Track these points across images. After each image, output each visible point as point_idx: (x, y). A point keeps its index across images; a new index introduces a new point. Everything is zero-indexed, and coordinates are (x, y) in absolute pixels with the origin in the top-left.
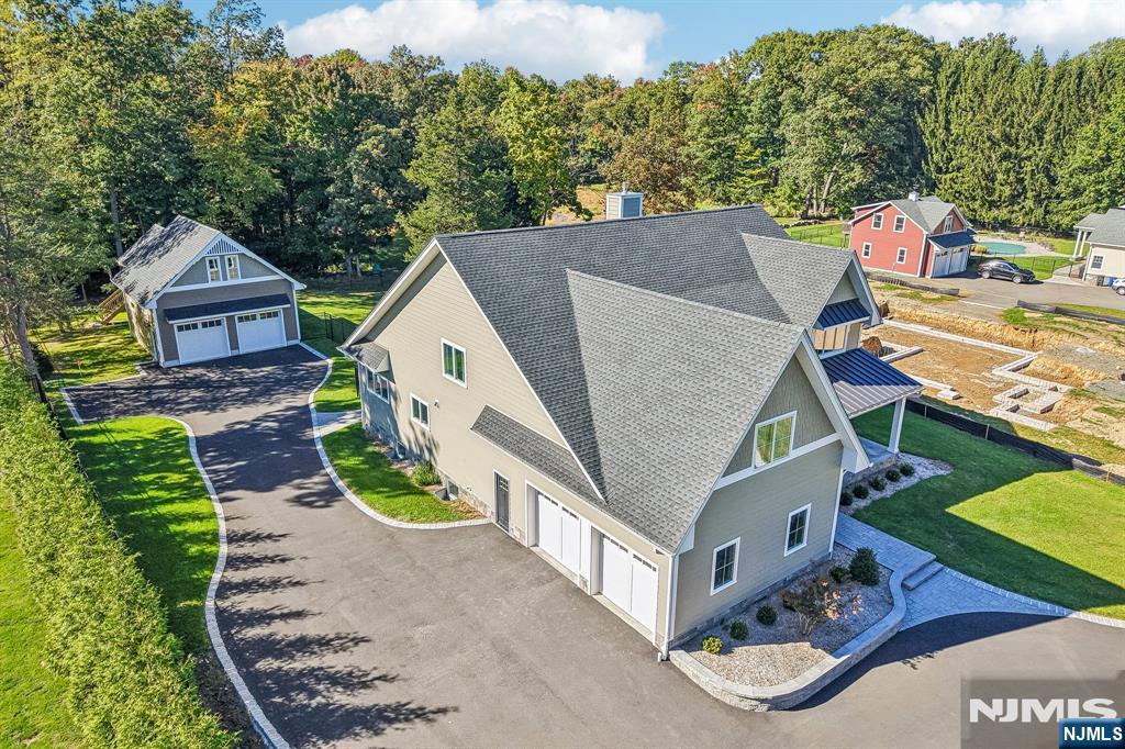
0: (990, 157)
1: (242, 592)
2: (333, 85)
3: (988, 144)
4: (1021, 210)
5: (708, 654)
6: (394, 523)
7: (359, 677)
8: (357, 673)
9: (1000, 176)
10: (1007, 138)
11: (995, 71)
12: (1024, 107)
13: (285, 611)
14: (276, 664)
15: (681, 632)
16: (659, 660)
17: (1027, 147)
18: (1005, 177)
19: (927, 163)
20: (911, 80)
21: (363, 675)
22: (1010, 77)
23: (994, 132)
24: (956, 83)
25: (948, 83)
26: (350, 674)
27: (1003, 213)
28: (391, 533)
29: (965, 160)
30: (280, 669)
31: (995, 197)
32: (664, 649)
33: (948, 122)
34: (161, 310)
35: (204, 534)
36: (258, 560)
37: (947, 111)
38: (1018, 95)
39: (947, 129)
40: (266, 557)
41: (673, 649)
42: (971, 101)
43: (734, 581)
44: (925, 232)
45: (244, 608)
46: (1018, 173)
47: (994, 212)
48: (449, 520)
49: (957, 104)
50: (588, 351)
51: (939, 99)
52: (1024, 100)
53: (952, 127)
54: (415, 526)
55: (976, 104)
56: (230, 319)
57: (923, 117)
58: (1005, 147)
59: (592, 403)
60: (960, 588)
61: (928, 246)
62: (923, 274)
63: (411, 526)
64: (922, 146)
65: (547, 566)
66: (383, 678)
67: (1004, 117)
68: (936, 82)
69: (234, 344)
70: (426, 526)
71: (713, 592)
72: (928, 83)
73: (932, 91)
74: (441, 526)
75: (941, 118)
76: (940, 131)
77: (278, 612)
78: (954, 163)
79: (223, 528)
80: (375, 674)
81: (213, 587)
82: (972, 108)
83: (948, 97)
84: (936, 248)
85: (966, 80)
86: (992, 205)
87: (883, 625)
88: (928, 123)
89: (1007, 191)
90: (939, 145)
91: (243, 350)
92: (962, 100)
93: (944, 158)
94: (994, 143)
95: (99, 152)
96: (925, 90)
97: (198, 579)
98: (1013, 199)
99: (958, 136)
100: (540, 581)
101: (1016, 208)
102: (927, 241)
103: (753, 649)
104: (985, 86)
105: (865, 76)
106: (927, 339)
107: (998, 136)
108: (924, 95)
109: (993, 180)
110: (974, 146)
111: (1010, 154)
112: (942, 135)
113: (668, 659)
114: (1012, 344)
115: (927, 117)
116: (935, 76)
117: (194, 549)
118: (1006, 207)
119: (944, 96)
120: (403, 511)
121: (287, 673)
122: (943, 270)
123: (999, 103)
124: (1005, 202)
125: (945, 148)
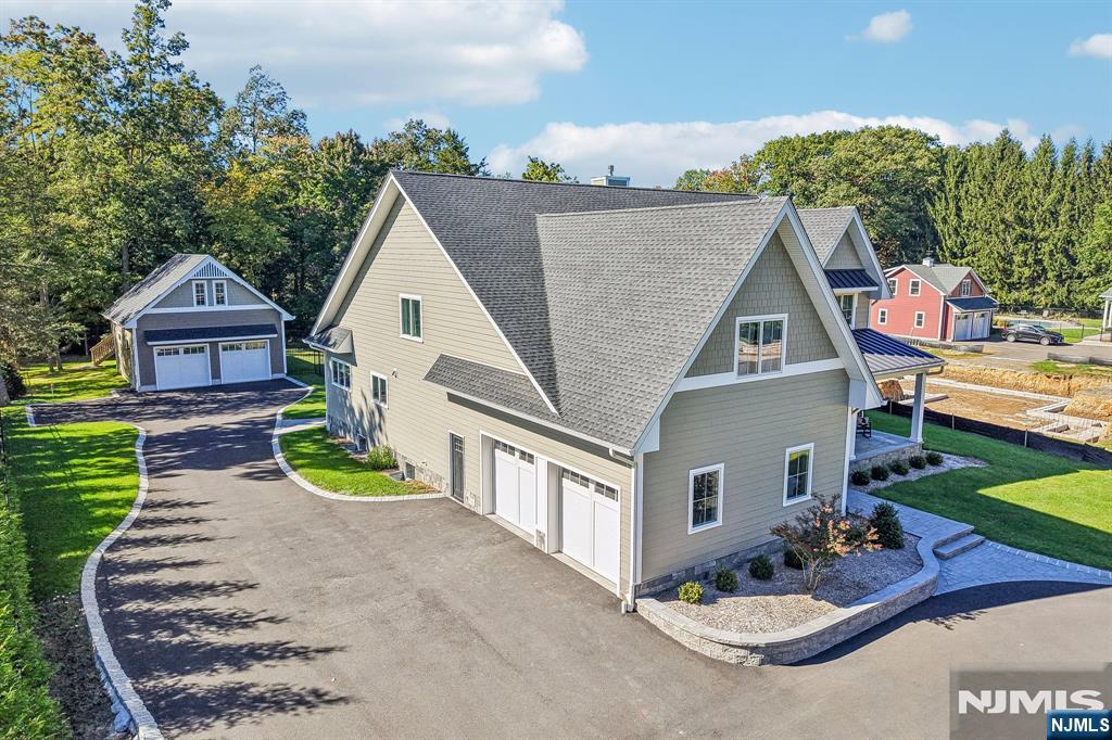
0: (1005, 240)
1: (138, 546)
2: (344, 151)
3: (1002, 227)
4: (1043, 291)
5: (685, 604)
6: (335, 496)
7: (240, 618)
8: (240, 614)
9: (1017, 259)
10: (1020, 220)
11: (1002, 159)
12: (1036, 190)
13: (178, 561)
14: (146, 606)
15: (650, 577)
16: (623, 611)
17: (1043, 230)
18: (1023, 259)
19: (941, 249)
20: (918, 171)
21: (247, 617)
22: (1018, 164)
23: (1007, 216)
24: (965, 171)
25: (955, 172)
26: (231, 616)
27: (1024, 295)
28: (329, 505)
29: (979, 245)
30: (150, 610)
31: (1014, 279)
32: (629, 597)
33: (959, 209)
34: (141, 333)
35: (117, 500)
36: (169, 522)
37: (957, 199)
38: (1028, 178)
39: (958, 215)
40: (179, 519)
41: (640, 597)
42: (980, 188)
43: (719, 522)
44: (942, 294)
45: (132, 560)
46: (1036, 254)
47: (1015, 295)
48: (398, 494)
49: (966, 192)
50: (551, 279)
51: (948, 187)
52: (1035, 184)
53: (964, 214)
54: (358, 498)
55: (986, 190)
56: (214, 345)
57: (933, 205)
58: (1019, 230)
59: (552, 326)
60: (1006, 559)
61: (946, 308)
62: (944, 337)
63: (353, 498)
64: (935, 234)
65: (501, 529)
66: (271, 620)
67: (1016, 200)
68: (944, 173)
69: (216, 373)
70: (371, 499)
71: (691, 530)
72: (934, 173)
73: (940, 181)
74: (387, 499)
75: (951, 205)
76: (952, 217)
77: (169, 562)
78: (968, 248)
79: (142, 497)
80: (263, 616)
81: (107, 542)
82: (981, 195)
83: (957, 187)
84: (955, 310)
85: (973, 169)
86: (1012, 287)
87: (911, 582)
88: (938, 210)
89: (1027, 272)
90: (951, 232)
91: (225, 380)
92: (971, 187)
93: (958, 243)
94: (1007, 226)
95: (114, 207)
96: (933, 179)
97: (93, 536)
98: (1033, 281)
99: (970, 222)
100: (490, 542)
101: (1037, 289)
102: (945, 303)
103: (743, 600)
104: (993, 173)
105: (873, 168)
106: (952, 390)
107: (1011, 219)
108: (932, 185)
109: (1011, 262)
110: (987, 231)
111: (1027, 236)
112: (953, 220)
113: (635, 611)
114: (1045, 392)
115: (937, 204)
116: (942, 167)
117: (100, 512)
118: (1027, 288)
119: (953, 185)
120: (348, 487)
121: (157, 614)
122: (965, 336)
123: (1009, 189)
124: (1024, 284)
125: (958, 234)
